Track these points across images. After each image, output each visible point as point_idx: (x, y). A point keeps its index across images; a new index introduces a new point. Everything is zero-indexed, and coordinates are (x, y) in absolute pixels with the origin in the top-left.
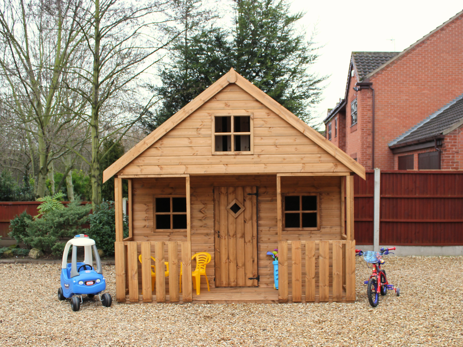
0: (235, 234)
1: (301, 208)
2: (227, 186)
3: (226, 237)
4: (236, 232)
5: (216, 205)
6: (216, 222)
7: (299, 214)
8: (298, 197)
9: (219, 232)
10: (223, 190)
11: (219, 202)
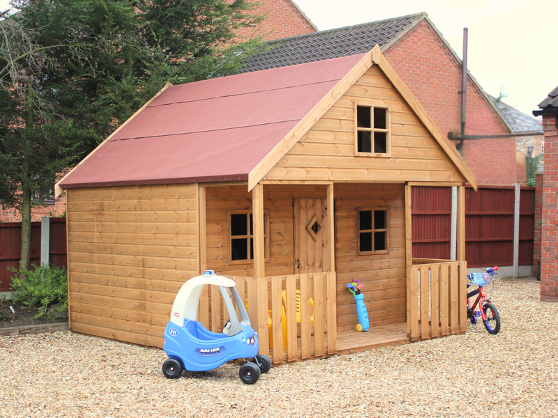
0: (313, 264)
1: (373, 226)
2: (307, 197)
3: (306, 267)
4: (314, 260)
5: (296, 224)
6: (296, 247)
7: (370, 234)
8: (370, 212)
9: (298, 261)
10: (303, 202)
11: (299, 219)
